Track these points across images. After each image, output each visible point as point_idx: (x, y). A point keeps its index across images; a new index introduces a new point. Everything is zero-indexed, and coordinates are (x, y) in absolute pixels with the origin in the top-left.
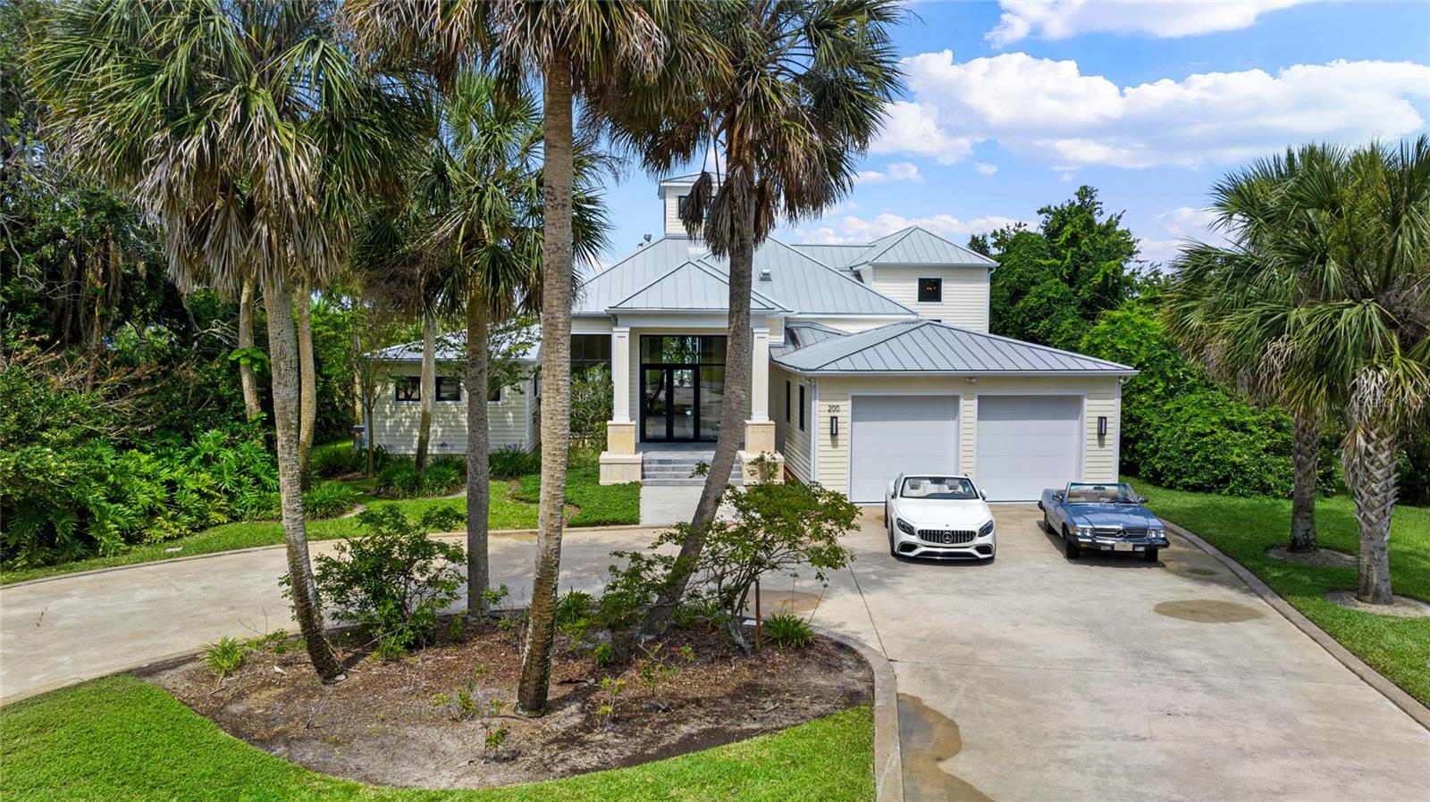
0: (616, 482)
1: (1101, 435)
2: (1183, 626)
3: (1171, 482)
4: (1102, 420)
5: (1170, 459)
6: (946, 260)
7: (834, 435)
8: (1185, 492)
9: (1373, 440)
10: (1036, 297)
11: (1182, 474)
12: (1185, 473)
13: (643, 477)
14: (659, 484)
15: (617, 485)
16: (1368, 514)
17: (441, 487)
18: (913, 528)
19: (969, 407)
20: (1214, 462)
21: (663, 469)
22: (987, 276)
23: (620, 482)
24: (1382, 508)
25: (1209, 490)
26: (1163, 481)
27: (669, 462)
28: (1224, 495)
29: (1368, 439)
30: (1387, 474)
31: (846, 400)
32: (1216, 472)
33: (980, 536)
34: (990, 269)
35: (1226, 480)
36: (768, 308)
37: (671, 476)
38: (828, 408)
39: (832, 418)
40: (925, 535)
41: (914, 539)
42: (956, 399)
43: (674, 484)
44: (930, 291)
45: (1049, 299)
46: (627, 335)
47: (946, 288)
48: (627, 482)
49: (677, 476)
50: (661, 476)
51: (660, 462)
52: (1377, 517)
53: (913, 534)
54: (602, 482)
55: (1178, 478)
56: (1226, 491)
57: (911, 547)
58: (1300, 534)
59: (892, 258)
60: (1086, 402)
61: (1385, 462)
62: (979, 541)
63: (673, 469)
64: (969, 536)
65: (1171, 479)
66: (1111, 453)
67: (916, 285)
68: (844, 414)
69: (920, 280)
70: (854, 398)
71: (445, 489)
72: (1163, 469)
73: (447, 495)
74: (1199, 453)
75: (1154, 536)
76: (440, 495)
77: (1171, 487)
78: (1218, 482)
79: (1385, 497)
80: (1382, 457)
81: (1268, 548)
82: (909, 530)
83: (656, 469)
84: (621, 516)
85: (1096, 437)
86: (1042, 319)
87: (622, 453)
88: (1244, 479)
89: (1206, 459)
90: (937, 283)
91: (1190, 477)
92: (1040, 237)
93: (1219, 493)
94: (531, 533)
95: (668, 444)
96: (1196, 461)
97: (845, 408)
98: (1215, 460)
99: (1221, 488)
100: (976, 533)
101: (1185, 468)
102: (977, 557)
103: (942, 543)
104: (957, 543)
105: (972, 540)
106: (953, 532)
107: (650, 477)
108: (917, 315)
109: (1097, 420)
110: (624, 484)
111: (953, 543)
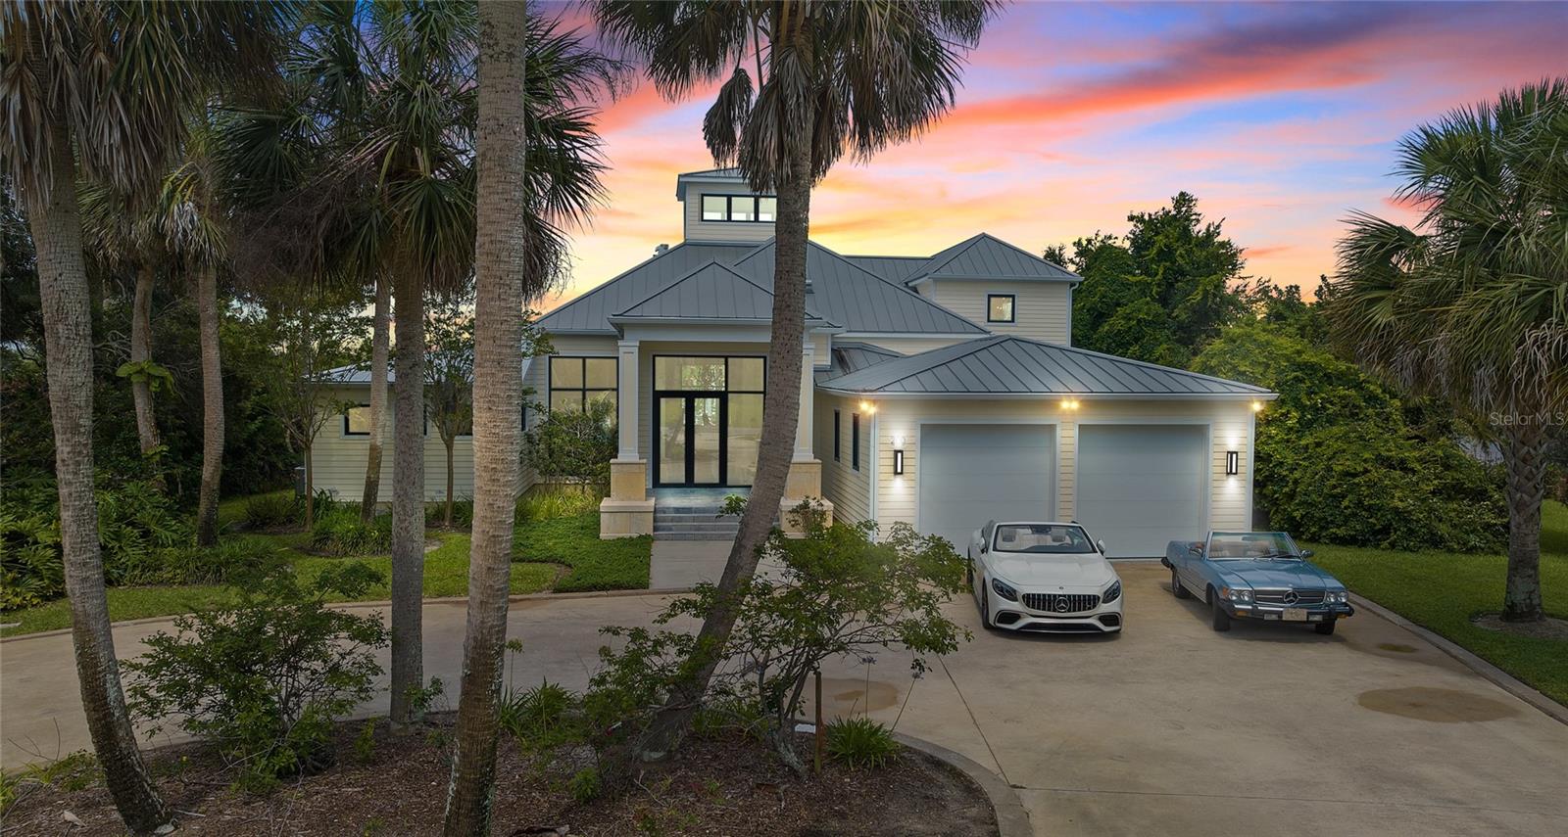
0: (621, 535)
1: (1230, 475)
3: (1314, 534)
4: (1232, 454)
5: (1311, 505)
6: (1019, 273)
7: (901, 473)
8: (1333, 546)
10: (1124, 318)
11: (1327, 523)
12: (1332, 522)
13: (655, 529)
14: (676, 537)
15: (622, 538)
18: (1015, 591)
19: (1068, 439)
20: (1369, 508)
21: (680, 520)
22: (1067, 292)
23: (626, 535)
25: (1364, 544)
27: (689, 510)
28: (1383, 549)
31: (914, 430)
32: (1372, 520)
33: (1105, 600)
34: (1072, 285)
35: (1386, 530)
37: (691, 528)
39: (896, 452)
40: (1032, 600)
41: (1015, 606)
42: (1051, 429)
43: (695, 539)
45: (1139, 321)
46: (637, 349)
48: (635, 535)
49: (699, 528)
50: (678, 528)
51: (678, 510)
53: (1015, 600)
54: (603, 535)
55: (1323, 528)
56: (1385, 544)
57: (1013, 617)
58: (1520, 597)
59: (955, 271)
60: (1212, 432)
62: (1104, 608)
63: (694, 519)
64: (1089, 601)
65: (1313, 529)
66: (1243, 498)
68: (911, 448)
69: (990, 297)
70: (924, 428)
72: (1303, 517)
74: (1350, 496)
75: (1331, 599)
77: (1314, 539)
78: (1375, 533)
81: (1474, 616)
82: (1010, 594)
83: (673, 519)
84: (625, 579)
85: (1225, 476)
86: (1131, 345)
87: (629, 498)
88: (1409, 529)
91: (1338, 527)
92: (1125, 251)
93: (1377, 546)
95: (689, 490)
96: (1346, 508)
97: (912, 439)
98: (1370, 506)
99: (1379, 540)
100: (1099, 598)
101: (1331, 515)
102: (1100, 630)
103: (1054, 610)
104: (1074, 611)
105: (1094, 606)
106: (1069, 596)
107: (663, 530)
108: (990, 334)
109: (1225, 456)
110: (631, 538)
111: (1069, 611)
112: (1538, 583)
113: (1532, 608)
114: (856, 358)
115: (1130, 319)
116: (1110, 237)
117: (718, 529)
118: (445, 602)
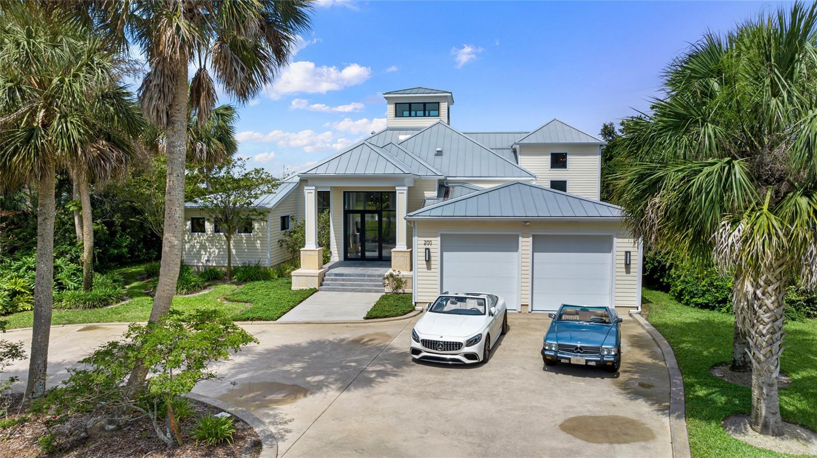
0: (302, 288)
1: (628, 266)
3: (687, 300)
4: (628, 253)
7: (428, 261)
8: (696, 309)
9: (761, 287)
11: (695, 294)
12: (697, 294)
13: (321, 285)
14: (329, 290)
15: (301, 290)
16: (757, 352)
17: (183, 289)
18: (420, 338)
19: (526, 243)
21: (336, 280)
22: (599, 151)
23: (304, 288)
24: (769, 348)
25: (713, 308)
26: (683, 299)
27: (342, 275)
29: (757, 286)
30: (773, 318)
31: (437, 237)
32: (717, 295)
33: (467, 345)
34: (602, 146)
35: (724, 302)
36: (405, 173)
37: (339, 285)
38: (424, 242)
39: (426, 249)
40: (426, 343)
41: (418, 346)
42: (517, 236)
43: (339, 290)
44: (559, 161)
46: (314, 192)
47: (570, 159)
48: (308, 288)
49: (343, 285)
50: (333, 285)
51: (336, 275)
52: (764, 355)
53: (418, 341)
54: (293, 288)
55: (692, 297)
56: (724, 310)
57: (418, 352)
58: (738, 356)
59: (532, 140)
60: (615, 240)
61: (771, 307)
62: (467, 350)
63: (343, 280)
64: (458, 345)
65: (687, 298)
66: (636, 278)
67: (549, 157)
68: (436, 247)
69: (553, 155)
70: (442, 236)
71: (185, 290)
72: (682, 290)
73: (185, 294)
74: (706, 279)
75: (606, 353)
76: (181, 294)
77: (687, 304)
78: (719, 302)
79: (771, 338)
80: (768, 302)
81: (716, 365)
82: (417, 339)
83: (332, 280)
84: (264, 316)
85: (624, 266)
87: (310, 269)
89: (711, 284)
90: (564, 156)
91: (699, 298)
93: (720, 310)
96: (704, 286)
97: (436, 242)
98: (717, 286)
99: (721, 307)
100: (462, 344)
101: (696, 290)
102: (463, 362)
103: (437, 349)
104: (447, 350)
105: (459, 349)
106: (445, 342)
107: (325, 285)
108: (535, 177)
109: (624, 254)
110: (306, 289)
111: (444, 350)
114: (455, 192)
117: (354, 286)
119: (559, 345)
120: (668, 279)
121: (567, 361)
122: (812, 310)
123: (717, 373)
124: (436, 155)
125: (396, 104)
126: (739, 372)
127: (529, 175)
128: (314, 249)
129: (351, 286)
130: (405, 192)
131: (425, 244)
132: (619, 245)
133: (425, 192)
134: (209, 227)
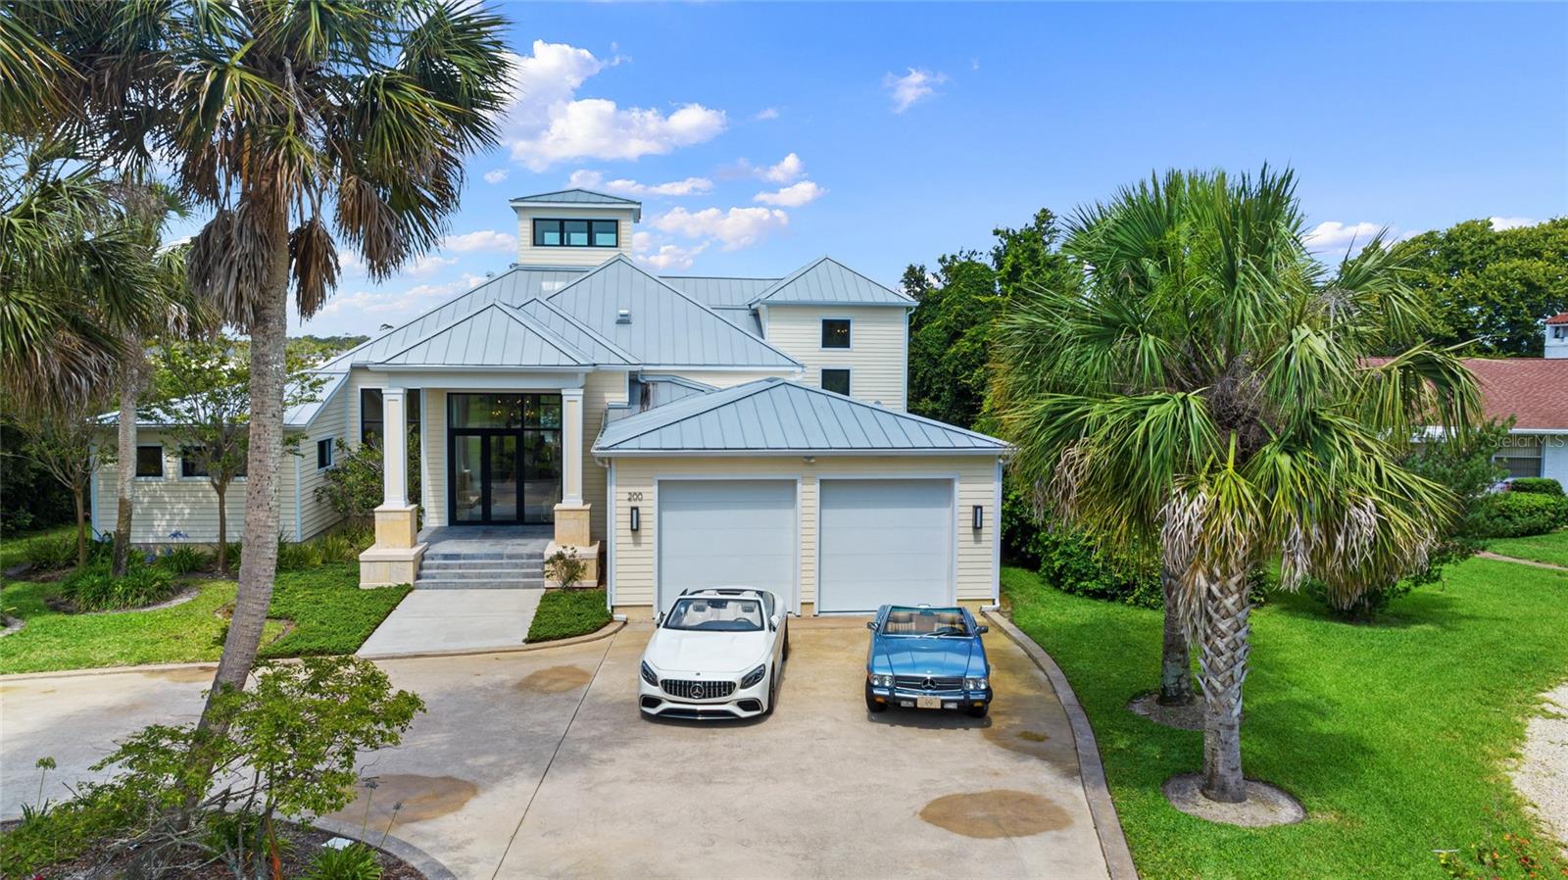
0: (380, 585)
1: (977, 528)
2: (943, 845)
3: (1071, 584)
4: (977, 509)
5: (1070, 555)
6: (855, 298)
7: (635, 530)
8: (1086, 600)
9: (1218, 579)
10: (969, 340)
11: (1082, 575)
12: (1086, 574)
13: (418, 577)
14: (436, 586)
15: (381, 588)
16: (1212, 679)
17: (138, 596)
18: (656, 676)
19: (808, 493)
21: (446, 567)
22: (904, 317)
23: (386, 585)
24: (1228, 673)
25: (1112, 598)
26: (1063, 583)
28: (1129, 605)
29: (1211, 578)
30: (1235, 626)
31: (651, 485)
32: (1120, 575)
33: (743, 687)
34: (908, 309)
35: (1130, 587)
36: (579, 365)
37: (455, 576)
38: (627, 496)
39: (633, 508)
40: (671, 686)
41: (656, 691)
42: (794, 483)
43: (456, 587)
44: (836, 334)
45: (984, 344)
46: (403, 397)
47: (855, 331)
48: (393, 585)
49: (463, 576)
50: (442, 576)
51: (446, 557)
52: (1223, 684)
53: (656, 684)
54: (363, 585)
55: (1079, 580)
56: (1130, 600)
57: (655, 702)
58: (1170, 681)
59: (789, 295)
60: (958, 486)
61: (1233, 609)
62: (742, 694)
63: (460, 567)
64: (727, 688)
65: (1070, 581)
66: (990, 551)
67: (820, 327)
68: (649, 504)
69: (825, 322)
70: (661, 483)
71: (143, 598)
72: (1062, 567)
73: (144, 605)
75: (972, 687)
76: (134, 606)
77: (1071, 591)
78: (1122, 588)
79: (1233, 657)
80: (1229, 602)
81: (1136, 697)
82: (652, 679)
83: (439, 567)
84: (330, 645)
85: (971, 530)
86: (977, 367)
87: (394, 546)
88: (1151, 586)
90: (846, 324)
91: (1091, 581)
92: (986, 268)
93: (1123, 601)
94: (201, 668)
95: (483, 528)
97: (650, 495)
99: (1126, 595)
100: (735, 685)
101: (1085, 567)
102: (734, 715)
103: (690, 697)
104: (710, 697)
105: (730, 693)
106: (704, 683)
107: (427, 578)
108: (802, 366)
109: (971, 509)
110: (390, 587)
111: (704, 697)
112: (1187, 667)
113: (1180, 691)
114: (660, 393)
115: (975, 342)
116: (974, 253)
117: (483, 577)
118: (141, 672)
119: (897, 678)
120: (1035, 548)
121: (911, 704)
122: (1257, 595)
123: (1138, 709)
124: (619, 322)
125: (535, 220)
126: (1171, 706)
127: (790, 363)
128: (403, 508)
129: (477, 578)
130: (580, 399)
131: (629, 499)
132: (963, 495)
133: (606, 395)
134: (171, 464)
